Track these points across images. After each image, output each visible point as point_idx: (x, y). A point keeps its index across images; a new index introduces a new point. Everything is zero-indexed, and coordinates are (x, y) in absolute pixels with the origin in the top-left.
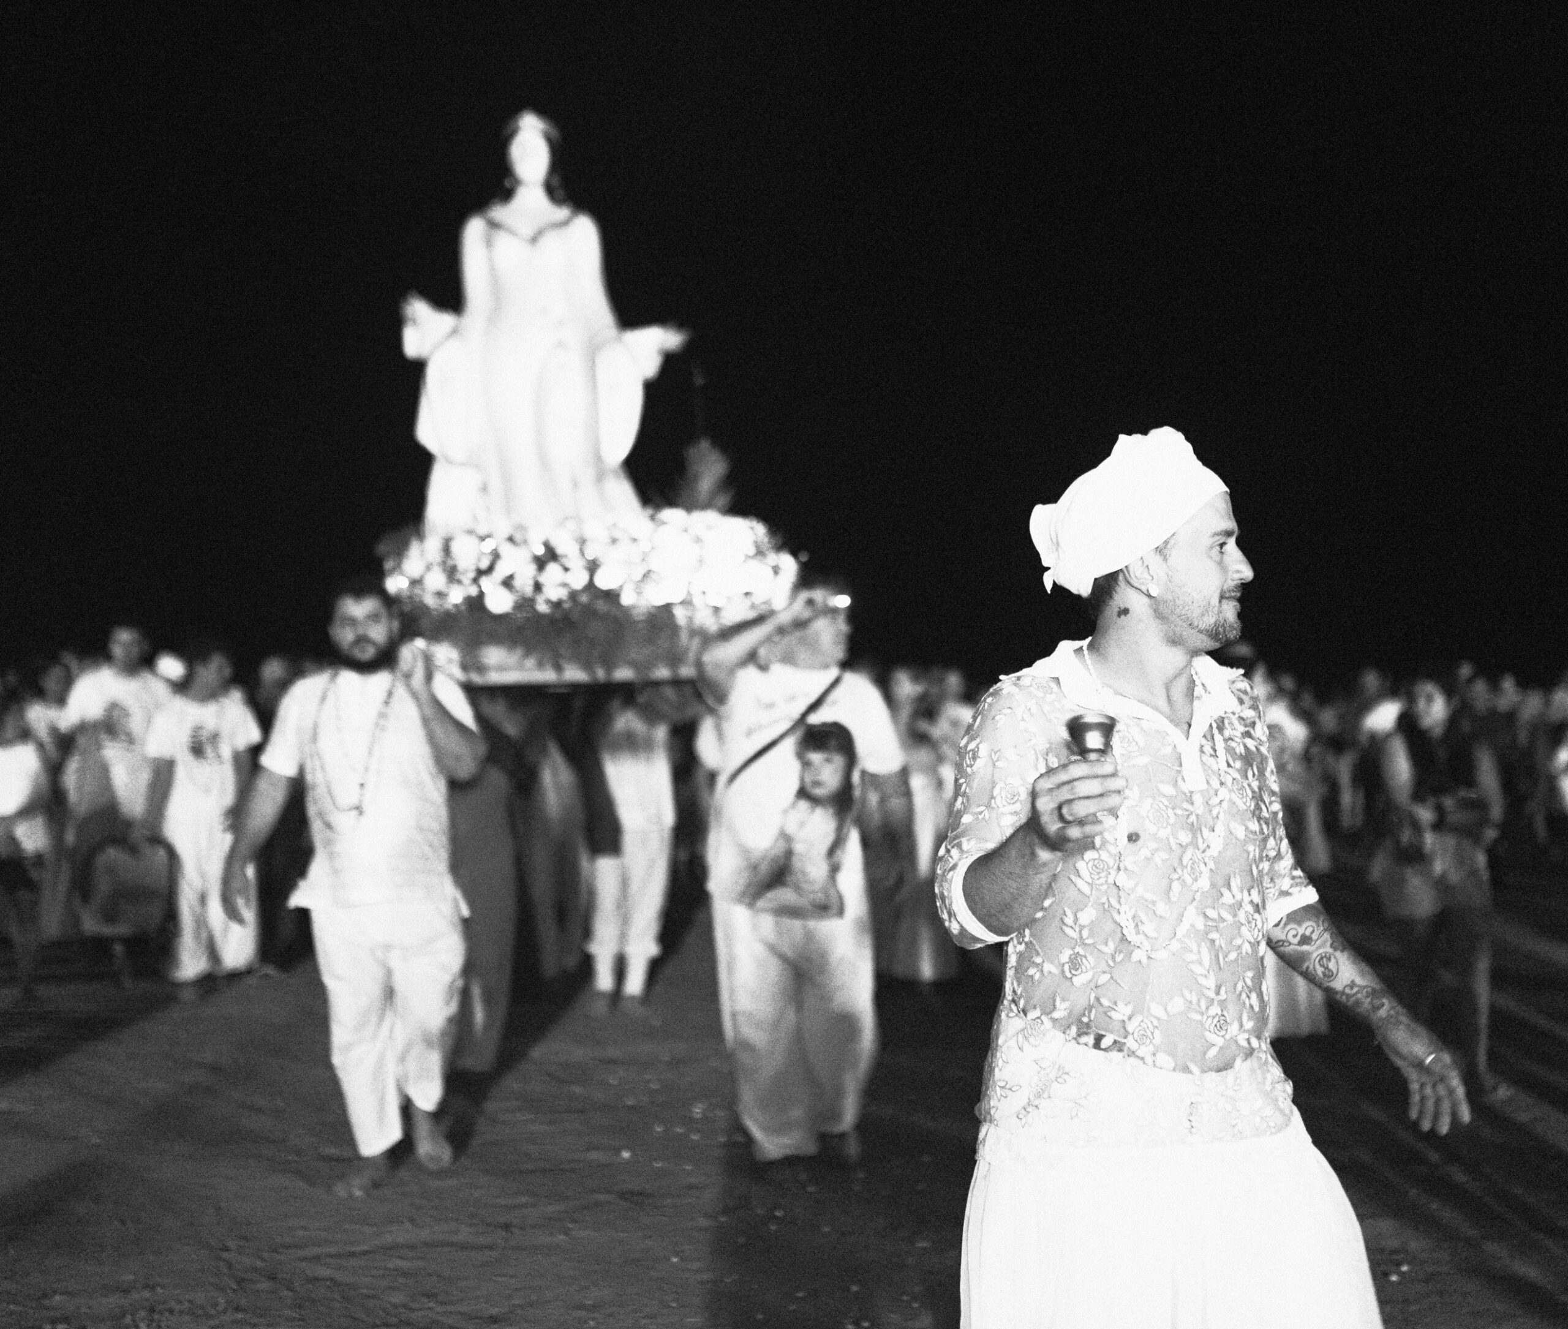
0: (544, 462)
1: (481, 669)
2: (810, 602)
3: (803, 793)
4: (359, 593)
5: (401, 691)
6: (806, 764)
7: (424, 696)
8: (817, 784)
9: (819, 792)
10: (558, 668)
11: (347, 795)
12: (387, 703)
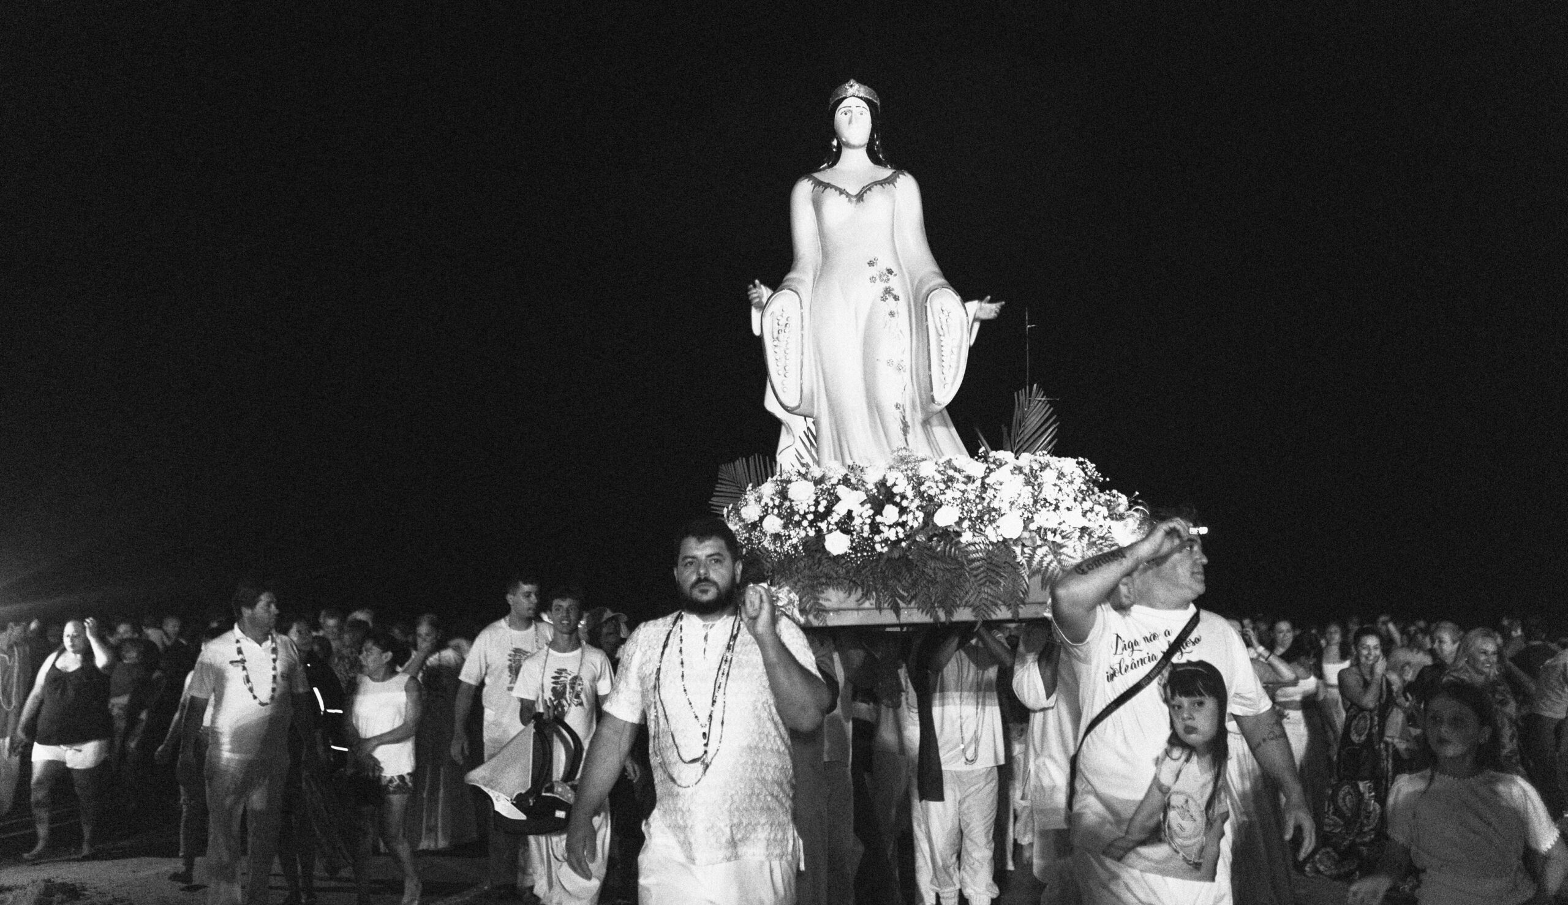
0: (873, 405)
1: (821, 611)
2: (1172, 533)
3: (1175, 740)
4: (702, 535)
5: (745, 636)
6: (1175, 710)
7: (768, 639)
8: (1190, 730)
9: (1193, 738)
10: (897, 610)
11: (692, 747)
12: (729, 647)
